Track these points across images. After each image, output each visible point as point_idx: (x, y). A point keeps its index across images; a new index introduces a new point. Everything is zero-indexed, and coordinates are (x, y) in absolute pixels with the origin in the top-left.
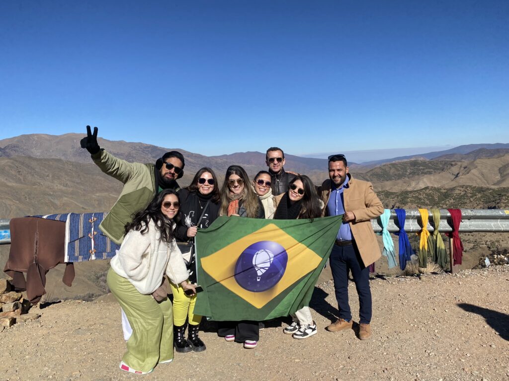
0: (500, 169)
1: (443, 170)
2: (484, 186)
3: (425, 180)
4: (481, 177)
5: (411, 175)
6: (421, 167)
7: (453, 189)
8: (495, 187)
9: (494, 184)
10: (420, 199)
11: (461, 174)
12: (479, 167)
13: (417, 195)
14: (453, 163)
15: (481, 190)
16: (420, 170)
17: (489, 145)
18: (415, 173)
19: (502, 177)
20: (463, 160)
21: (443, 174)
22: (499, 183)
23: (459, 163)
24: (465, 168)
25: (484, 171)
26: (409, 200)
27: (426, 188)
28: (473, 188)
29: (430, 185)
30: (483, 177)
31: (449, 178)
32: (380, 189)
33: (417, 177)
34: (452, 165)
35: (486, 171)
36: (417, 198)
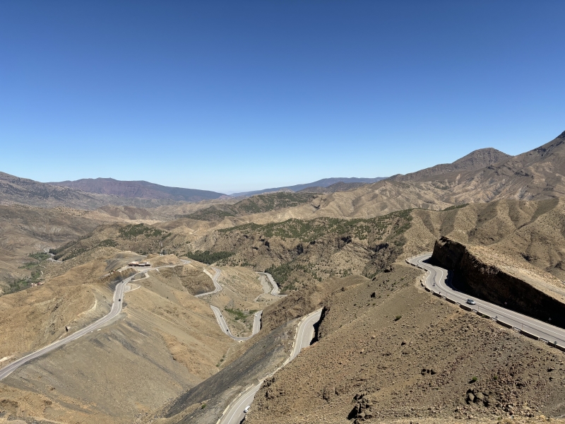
0: (353, 202)
1: (305, 201)
2: (339, 217)
3: (290, 212)
4: (338, 209)
5: (278, 208)
6: (287, 200)
7: (313, 221)
8: (348, 219)
9: (349, 216)
10: (284, 231)
11: (321, 206)
12: (336, 200)
13: (282, 227)
14: (315, 196)
15: (336, 221)
16: (286, 202)
17: (346, 179)
18: (281, 205)
19: (355, 209)
20: (324, 193)
21: (306, 206)
22: (352, 214)
23: (320, 196)
24: (325, 200)
25: (340, 203)
26: (273, 233)
27: (290, 220)
28: (330, 220)
29: (294, 217)
30: (340, 209)
31: (311, 210)
32: (248, 222)
33: (282, 209)
34: (314, 198)
35: (342, 203)
36: (282, 230)
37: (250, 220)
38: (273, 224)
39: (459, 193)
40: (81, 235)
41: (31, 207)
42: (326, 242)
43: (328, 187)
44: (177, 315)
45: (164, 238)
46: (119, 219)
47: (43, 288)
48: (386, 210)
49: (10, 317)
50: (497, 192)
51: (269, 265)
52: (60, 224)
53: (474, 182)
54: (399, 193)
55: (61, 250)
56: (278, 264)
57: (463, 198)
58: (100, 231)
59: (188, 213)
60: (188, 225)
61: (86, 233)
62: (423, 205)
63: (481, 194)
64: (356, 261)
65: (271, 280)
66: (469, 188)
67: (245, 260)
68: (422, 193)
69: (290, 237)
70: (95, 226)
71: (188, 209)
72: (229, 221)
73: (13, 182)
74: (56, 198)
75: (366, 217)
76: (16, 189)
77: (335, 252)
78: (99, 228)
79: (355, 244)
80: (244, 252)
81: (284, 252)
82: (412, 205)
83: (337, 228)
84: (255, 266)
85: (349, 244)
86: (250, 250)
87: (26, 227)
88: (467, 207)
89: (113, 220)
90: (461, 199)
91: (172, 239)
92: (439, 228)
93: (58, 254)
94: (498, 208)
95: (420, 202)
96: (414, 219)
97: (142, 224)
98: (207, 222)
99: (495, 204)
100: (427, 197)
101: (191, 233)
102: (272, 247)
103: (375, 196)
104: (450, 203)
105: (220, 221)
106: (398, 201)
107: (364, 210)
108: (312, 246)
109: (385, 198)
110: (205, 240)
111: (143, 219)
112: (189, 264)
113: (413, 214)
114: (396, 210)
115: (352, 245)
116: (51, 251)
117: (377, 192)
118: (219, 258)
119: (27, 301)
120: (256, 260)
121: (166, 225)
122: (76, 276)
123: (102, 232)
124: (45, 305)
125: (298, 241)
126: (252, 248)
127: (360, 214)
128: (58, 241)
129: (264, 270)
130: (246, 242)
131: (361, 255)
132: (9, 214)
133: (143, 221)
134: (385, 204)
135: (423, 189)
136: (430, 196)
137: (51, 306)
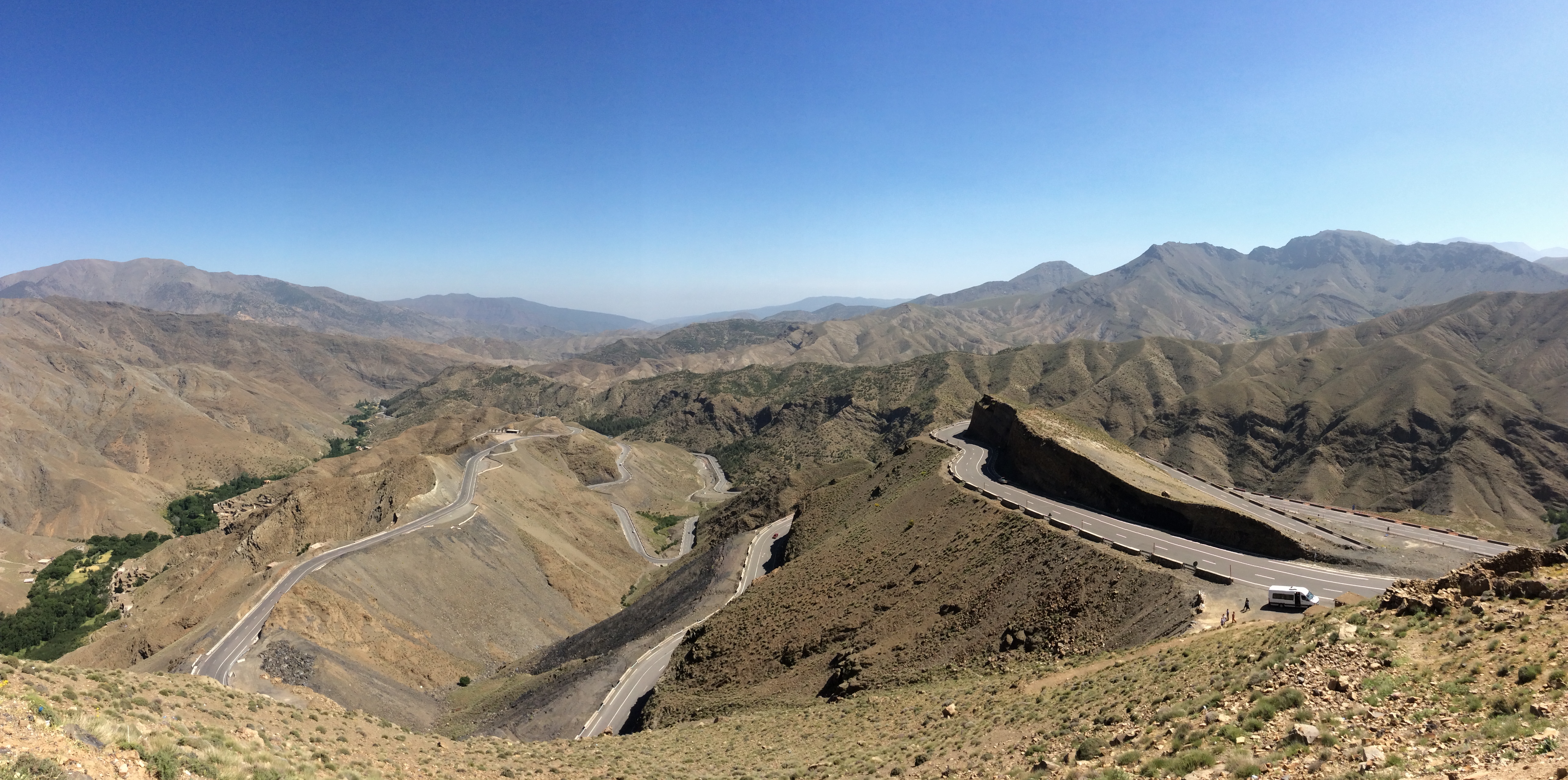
0: (857, 339)
1: (779, 337)
2: (835, 363)
3: (751, 352)
4: (832, 349)
5: (730, 345)
6: (747, 332)
7: (790, 368)
8: (850, 366)
9: (848, 361)
10: (739, 386)
11: (804, 344)
12: (830, 334)
13: (736, 377)
14: (794, 326)
15: (829, 369)
16: (745, 336)
17: (848, 299)
18: (737, 341)
19: (860, 350)
20: (810, 322)
21: (779, 344)
22: (855, 358)
23: (803, 328)
24: (809, 335)
25: (837, 339)
26: (721, 387)
27: (751, 367)
28: (818, 367)
29: (757, 361)
30: (836, 349)
31: (787, 350)
32: (680, 369)
33: (739, 347)
34: (791, 329)
35: (839, 340)
36: (736, 384)
37: (684, 366)
38: (720, 374)
39: (1018, 328)
40: (421, 380)
41: (360, 337)
42: (809, 405)
43: (818, 312)
44: (558, 514)
45: (544, 389)
46: (478, 359)
47: (369, 455)
48: (909, 352)
49: (327, 489)
50: (1071, 328)
51: (713, 442)
52: (395, 363)
53: (1039, 312)
54: (929, 324)
55: (395, 401)
56: (729, 439)
57: (1024, 334)
58: (449, 375)
59: (582, 351)
60: (582, 369)
61: (428, 378)
62: (965, 345)
63: (1049, 330)
64: (859, 434)
65: (716, 466)
66: (1032, 320)
67: (673, 432)
68: (964, 326)
69: (749, 395)
70: (441, 367)
71: (583, 344)
72: (646, 366)
73: (341, 302)
74: (391, 323)
75: (877, 363)
76: (343, 312)
77: (824, 421)
78: (447, 372)
79: (858, 408)
80: (670, 418)
81: (738, 421)
82: (949, 345)
83: (829, 382)
84: (689, 443)
85: (848, 408)
86: (681, 416)
87: (353, 366)
88: (1029, 350)
89: (468, 360)
90: (1021, 338)
91: (555, 393)
92: (988, 382)
93: (391, 407)
94: (1071, 352)
95: (961, 340)
96: (951, 367)
97: (510, 367)
98: (611, 367)
99: (1067, 346)
100: (972, 332)
101: (585, 384)
102: (718, 413)
103: (891, 330)
104: (1005, 341)
105: (632, 366)
106: (928, 338)
107: (874, 352)
108: (785, 411)
109: (907, 332)
110: (607, 395)
111: (512, 358)
112: (582, 436)
113: (949, 360)
114: (928, 353)
115: (853, 410)
116: (381, 404)
118: (629, 427)
119: (350, 471)
120: (691, 433)
121: (548, 368)
122: (413, 441)
123: (452, 377)
124: (371, 478)
125: (764, 403)
126: (685, 413)
127: (868, 359)
128: (392, 388)
129: (704, 450)
130: (676, 401)
131: (867, 425)
132: (334, 346)
133: (514, 362)
134: (907, 342)
135: (965, 320)
136: (975, 331)
137: (377, 482)
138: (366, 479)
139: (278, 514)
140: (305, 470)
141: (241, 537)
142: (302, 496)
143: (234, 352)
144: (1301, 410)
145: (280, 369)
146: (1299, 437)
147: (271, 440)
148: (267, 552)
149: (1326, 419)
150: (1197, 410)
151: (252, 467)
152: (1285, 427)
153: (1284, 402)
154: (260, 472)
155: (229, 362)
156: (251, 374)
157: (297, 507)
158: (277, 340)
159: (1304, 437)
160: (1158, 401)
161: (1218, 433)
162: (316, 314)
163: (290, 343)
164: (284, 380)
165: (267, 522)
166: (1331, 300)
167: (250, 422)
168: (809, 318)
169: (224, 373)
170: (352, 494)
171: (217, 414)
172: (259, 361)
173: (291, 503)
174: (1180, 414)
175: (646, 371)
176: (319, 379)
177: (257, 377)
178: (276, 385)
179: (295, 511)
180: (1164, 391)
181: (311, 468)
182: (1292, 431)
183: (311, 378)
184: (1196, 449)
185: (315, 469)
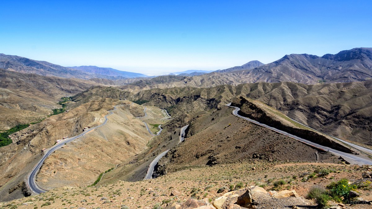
0: (201, 81)
1: (181, 80)
2: (195, 87)
3: (174, 84)
4: (195, 83)
5: (169, 82)
7: (185, 88)
8: (199, 88)
9: (199, 86)
11: (188, 82)
12: (194, 79)
13: (171, 90)
14: (185, 77)
16: (173, 79)
17: (198, 71)
19: (202, 84)
21: (181, 82)
22: (200, 86)
23: (187, 78)
24: (189, 79)
26: (168, 92)
27: (175, 87)
28: (191, 88)
31: (183, 83)
32: (156, 88)
33: (171, 82)
34: (184, 78)
35: (196, 81)
36: (171, 92)
37: (157, 87)
38: (167, 89)
39: (243, 79)
40: (83, 91)
41: (60, 78)
42: (190, 97)
43: (191, 74)
44: (129, 126)
45: (121, 93)
46: (100, 84)
47: (69, 113)
48: (214, 84)
50: (258, 79)
51: (166, 106)
52: (74, 85)
53: (249, 74)
54: (219, 77)
55: (75, 97)
56: (170, 105)
57: (245, 80)
58: (92, 89)
59: (130, 83)
60: (131, 87)
61: (85, 90)
62: (229, 83)
63: (252, 79)
64: (202, 105)
65: (167, 112)
66: (247, 76)
67: (156, 103)
68: (229, 78)
69: (174, 94)
70: (89, 87)
71: (130, 81)
73: (51, 66)
74: (71, 74)
75: (206, 87)
76: (53, 69)
77: (193, 101)
78: (91, 88)
79: (202, 98)
80: (155, 100)
81: (172, 101)
82: (224, 83)
83: (195, 92)
84: (160, 106)
85: (199, 98)
87: (59, 86)
88: (246, 84)
89: (97, 85)
90: (244, 81)
91: (124, 94)
92: (235, 93)
93: (74, 99)
94: (259, 85)
95: (228, 82)
96: (226, 89)
97: (111, 87)
98: (139, 87)
99: (258, 84)
100: (230, 80)
101: (132, 91)
102: (167, 99)
103: (210, 79)
104: (239, 82)
105: (144, 87)
106: (219, 81)
107: (205, 84)
108: (184, 99)
109: (214, 79)
110: (138, 94)
111: (111, 84)
112: (133, 104)
113: (225, 87)
114: (219, 85)
115: (200, 99)
116: (70, 98)
117: (211, 77)
118: (144, 102)
119: (63, 118)
120: (160, 104)
121: (121, 87)
122: (83, 108)
123: (93, 90)
124: (73, 120)
125: (178, 96)
126: (159, 99)
127: (203, 86)
128: (73, 93)
129: (164, 108)
130: (156, 96)
131: (204, 102)
132: (51, 80)
133: (111, 86)
134: (214, 82)
135: (229, 76)
136: (232, 79)
137: (75, 121)
138: (71, 120)
139: (40, 135)
140: (46, 119)
141: (25, 144)
142: (48, 128)
143: (9, 82)
144: (338, 107)
145: (30, 88)
146: (335, 116)
147: (30, 111)
148: (37, 147)
149: (347, 111)
150: (298, 104)
151: (23, 121)
152: (330, 112)
153: (330, 104)
154: (27, 122)
155: (7, 86)
156: (18, 90)
157: (47, 131)
158: (27, 78)
159: (337, 116)
160: (285, 100)
161: (305, 111)
162: (42, 70)
163: (33, 79)
164: (32, 91)
165: (35, 138)
166: (354, 72)
167: (20, 106)
168: (188, 75)
169: (6, 90)
170: (67, 125)
171: (5, 104)
172: (20, 85)
173: (44, 131)
174: (292, 104)
175: (147, 88)
176: (46, 91)
177: (21, 90)
178: (29, 93)
179: (46, 133)
180: (287, 97)
181: (48, 119)
182: (333, 114)
183: (43, 90)
184: (297, 115)
185: (49, 119)
